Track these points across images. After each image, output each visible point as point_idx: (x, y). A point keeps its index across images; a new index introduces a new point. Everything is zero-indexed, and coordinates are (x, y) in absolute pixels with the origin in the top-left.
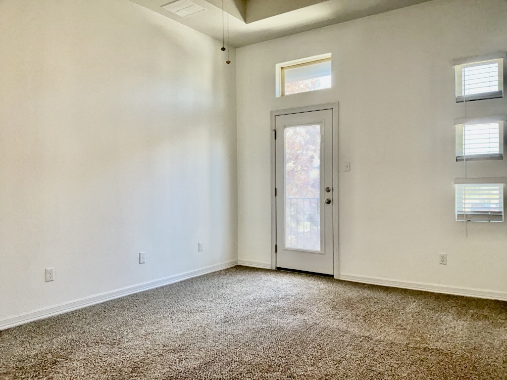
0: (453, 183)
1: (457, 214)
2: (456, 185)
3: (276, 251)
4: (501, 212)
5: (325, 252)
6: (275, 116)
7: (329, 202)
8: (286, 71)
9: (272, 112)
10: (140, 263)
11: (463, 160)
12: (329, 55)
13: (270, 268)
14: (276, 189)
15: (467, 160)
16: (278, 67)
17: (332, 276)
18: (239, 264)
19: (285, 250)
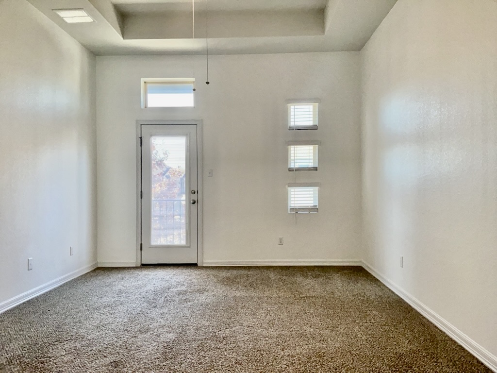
0: (287, 186)
1: (289, 208)
2: (289, 188)
3: (141, 249)
4: (316, 206)
5: (190, 245)
6: (140, 125)
7: (194, 203)
8: (148, 85)
9: (137, 121)
10: (29, 270)
11: (293, 170)
12: (193, 79)
13: (134, 266)
14: (141, 192)
15: (296, 170)
16: (143, 80)
17: (196, 264)
18: (99, 266)
19: (151, 247)
